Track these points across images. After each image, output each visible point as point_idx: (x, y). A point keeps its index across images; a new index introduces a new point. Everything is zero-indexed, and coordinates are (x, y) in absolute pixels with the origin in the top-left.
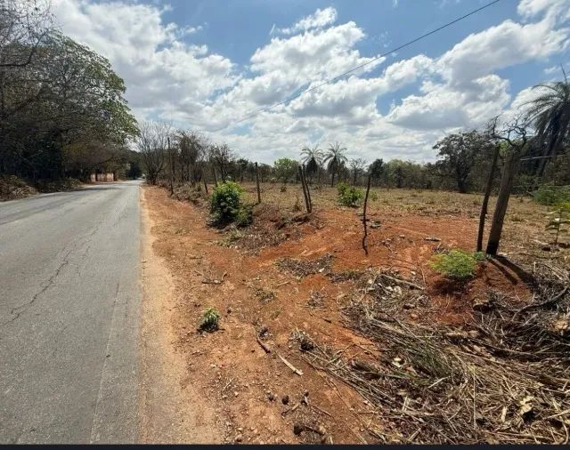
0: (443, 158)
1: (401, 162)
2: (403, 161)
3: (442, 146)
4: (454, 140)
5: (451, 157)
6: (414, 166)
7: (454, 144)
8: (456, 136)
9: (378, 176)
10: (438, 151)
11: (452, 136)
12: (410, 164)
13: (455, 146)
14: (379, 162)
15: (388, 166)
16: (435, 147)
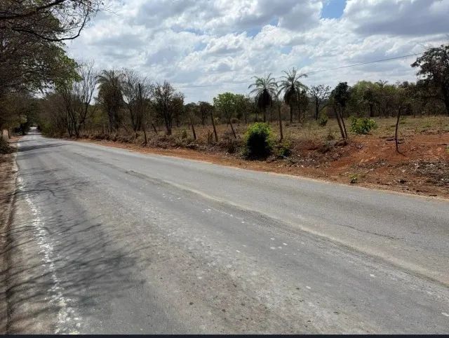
0: (424, 77)
1: (370, 83)
2: (373, 82)
3: (423, 63)
4: (436, 54)
5: (434, 75)
6: (387, 87)
7: (437, 59)
8: (438, 50)
9: (343, 105)
10: (419, 69)
11: (434, 50)
12: (381, 85)
13: (437, 61)
14: (343, 86)
15: (354, 90)
16: (414, 65)
